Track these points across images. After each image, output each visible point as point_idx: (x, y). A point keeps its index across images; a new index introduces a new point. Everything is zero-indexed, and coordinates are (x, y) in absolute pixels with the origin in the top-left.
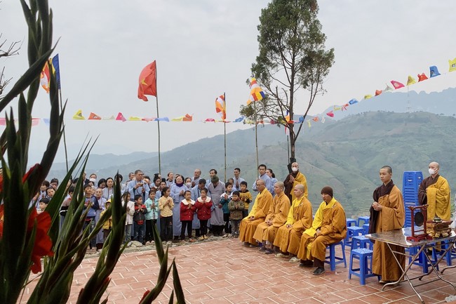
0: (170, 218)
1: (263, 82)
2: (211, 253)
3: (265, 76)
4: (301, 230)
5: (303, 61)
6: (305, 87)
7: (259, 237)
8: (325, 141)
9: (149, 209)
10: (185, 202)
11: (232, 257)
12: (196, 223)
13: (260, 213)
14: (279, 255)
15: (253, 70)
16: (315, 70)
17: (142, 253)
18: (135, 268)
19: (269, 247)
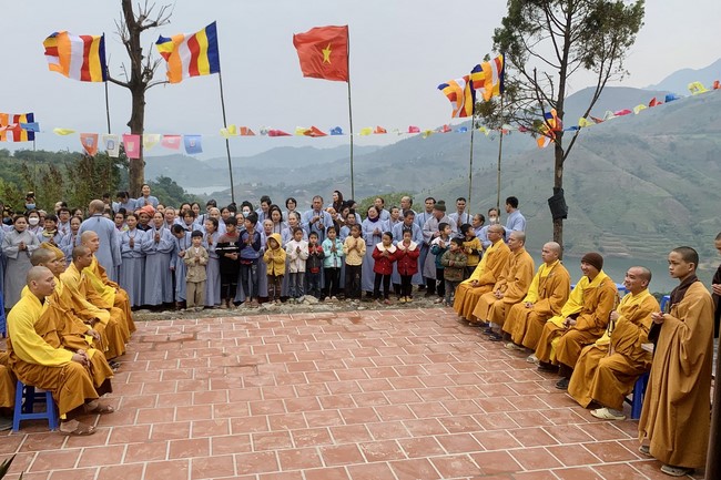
0: (358, 268)
1: (513, 60)
2: (409, 328)
3: (517, 51)
4: (546, 316)
5: (587, 21)
6: (588, 67)
7: (482, 314)
8: (661, 134)
9: (327, 253)
10: (380, 246)
11: (437, 338)
12: (396, 279)
13: (489, 276)
14: (510, 345)
15: (496, 40)
16: (607, 38)
17: (313, 315)
18: (300, 338)
19: (496, 332)
